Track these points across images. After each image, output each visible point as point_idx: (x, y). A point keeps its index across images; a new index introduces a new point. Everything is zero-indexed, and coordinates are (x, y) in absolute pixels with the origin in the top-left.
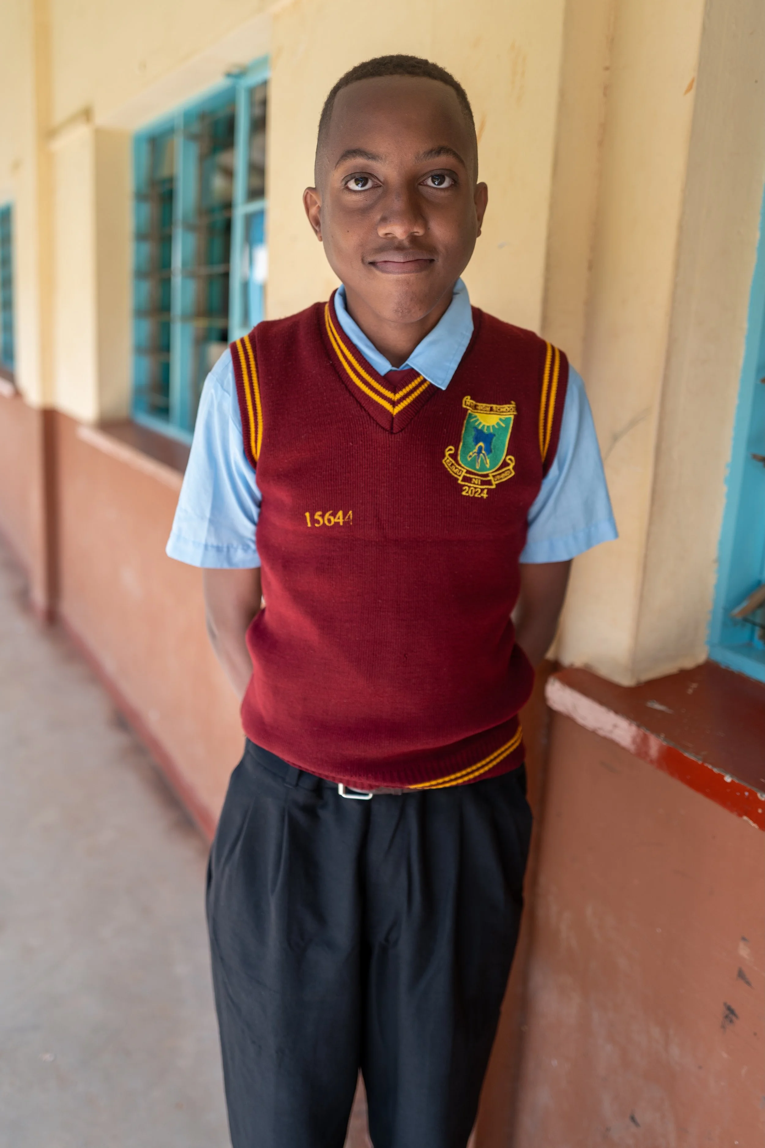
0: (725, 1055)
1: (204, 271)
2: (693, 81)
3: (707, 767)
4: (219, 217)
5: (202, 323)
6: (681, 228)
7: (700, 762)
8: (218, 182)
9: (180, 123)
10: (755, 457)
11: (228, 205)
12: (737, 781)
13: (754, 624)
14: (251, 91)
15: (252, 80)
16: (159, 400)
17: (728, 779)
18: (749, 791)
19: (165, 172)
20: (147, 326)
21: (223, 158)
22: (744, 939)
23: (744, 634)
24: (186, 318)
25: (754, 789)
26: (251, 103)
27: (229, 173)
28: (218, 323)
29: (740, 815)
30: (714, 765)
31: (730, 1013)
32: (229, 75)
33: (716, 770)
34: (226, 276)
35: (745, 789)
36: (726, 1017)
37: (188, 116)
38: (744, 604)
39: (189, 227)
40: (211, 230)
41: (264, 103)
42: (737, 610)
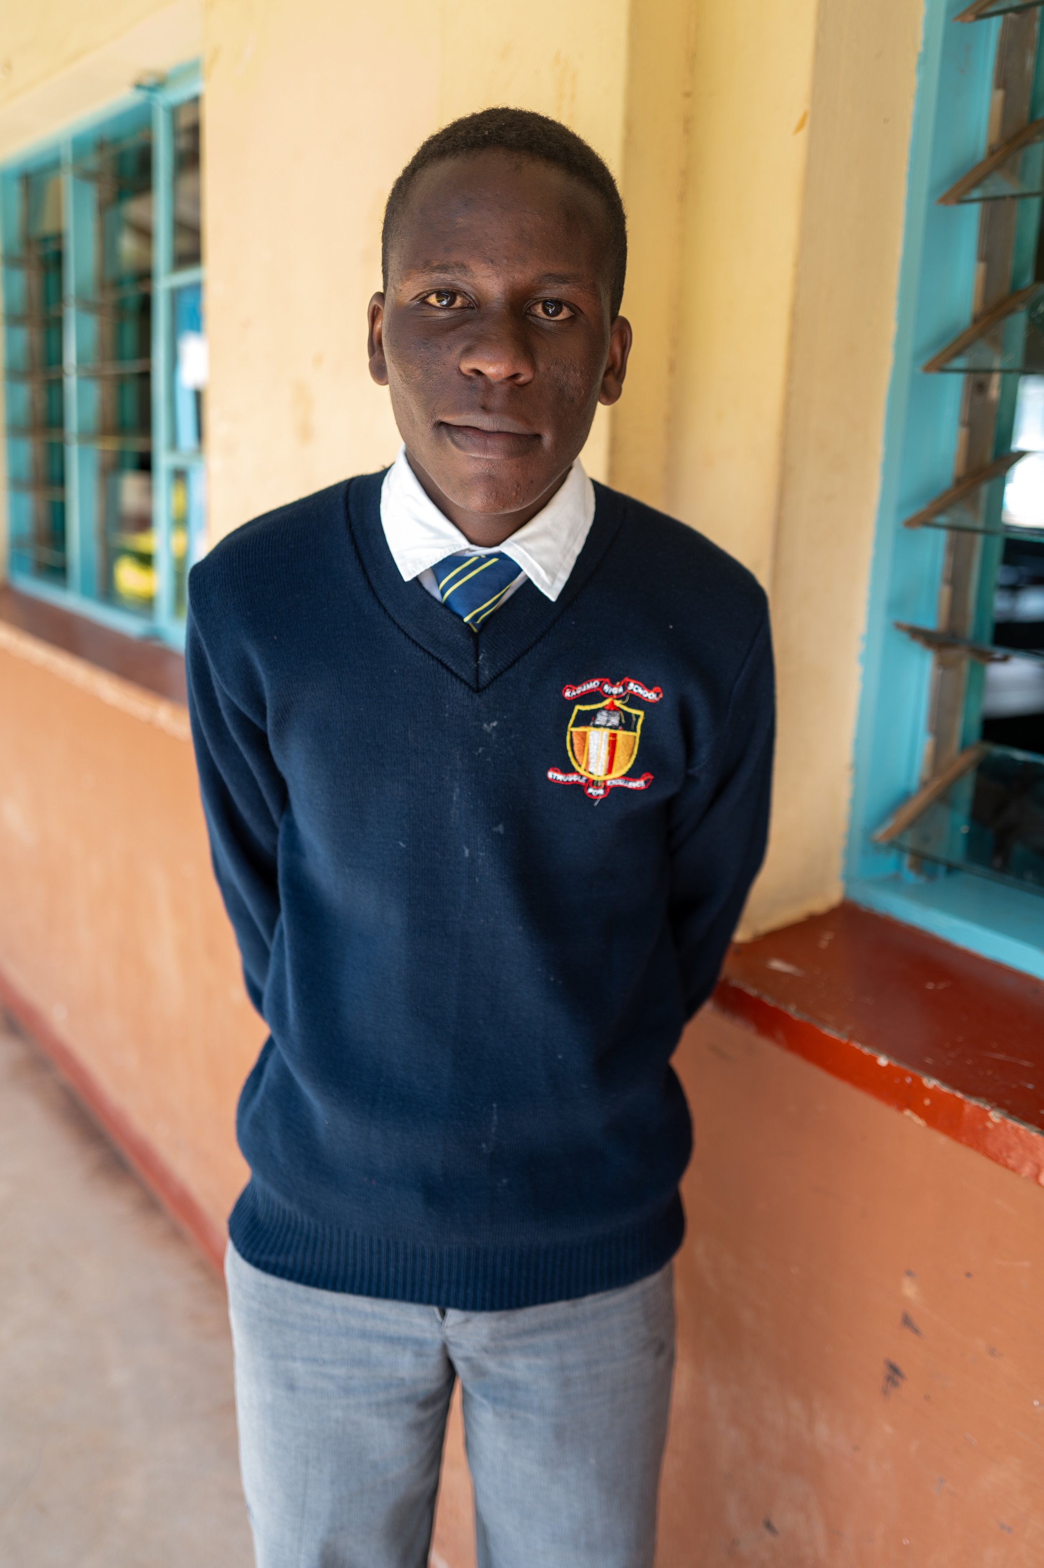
0: (888, 1429)
1: (111, 370)
2: (805, 116)
3: (854, 1048)
4: (131, 293)
5: (111, 445)
6: (795, 315)
7: (844, 1041)
8: (128, 245)
9: (67, 154)
10: (899, 626)
11: (145, 276)
12: (895, 1064)
13: (901, 849)
14: (174, 112)
15: (176, 94)
16: (48, 555)
17: (883, 1061)
18: (913, 1076)
19: (47, 226)
20: (27, 449)
21: (133, 209)
22: (909, 1273)
23: (889, 863)
24: (85, 437)
25: (918, 1073)
26: (176, 133)
27: (145, 233)
28: (134, 445)
29: (901, 1108)
30: (865, 1043)
31: (894, 1373)
32: (139, 86)
33: (866, 1051)
34: (145, 377)
35: (905, 1074)
36: (889, 1379)
37: (79, 144)
38: (890, 824)
39: (86, 306)
40: (119, 309)
41: (195, 131)
42: (880, 833)
